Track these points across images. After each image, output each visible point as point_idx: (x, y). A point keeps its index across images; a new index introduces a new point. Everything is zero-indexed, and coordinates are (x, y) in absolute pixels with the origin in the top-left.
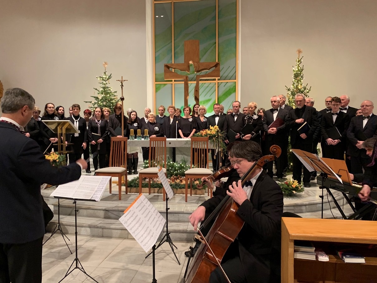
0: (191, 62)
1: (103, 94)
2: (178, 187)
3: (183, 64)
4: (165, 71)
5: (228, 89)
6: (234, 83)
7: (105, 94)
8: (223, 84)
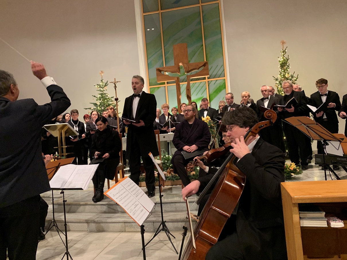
0: (181, 64)
1: (101, 100)
2: (175, 179)
3: (173, 66)
4: (157, 75)
5: (218, 86)
6: (223, 80)
7: (103, 100)
8: (213, 82)
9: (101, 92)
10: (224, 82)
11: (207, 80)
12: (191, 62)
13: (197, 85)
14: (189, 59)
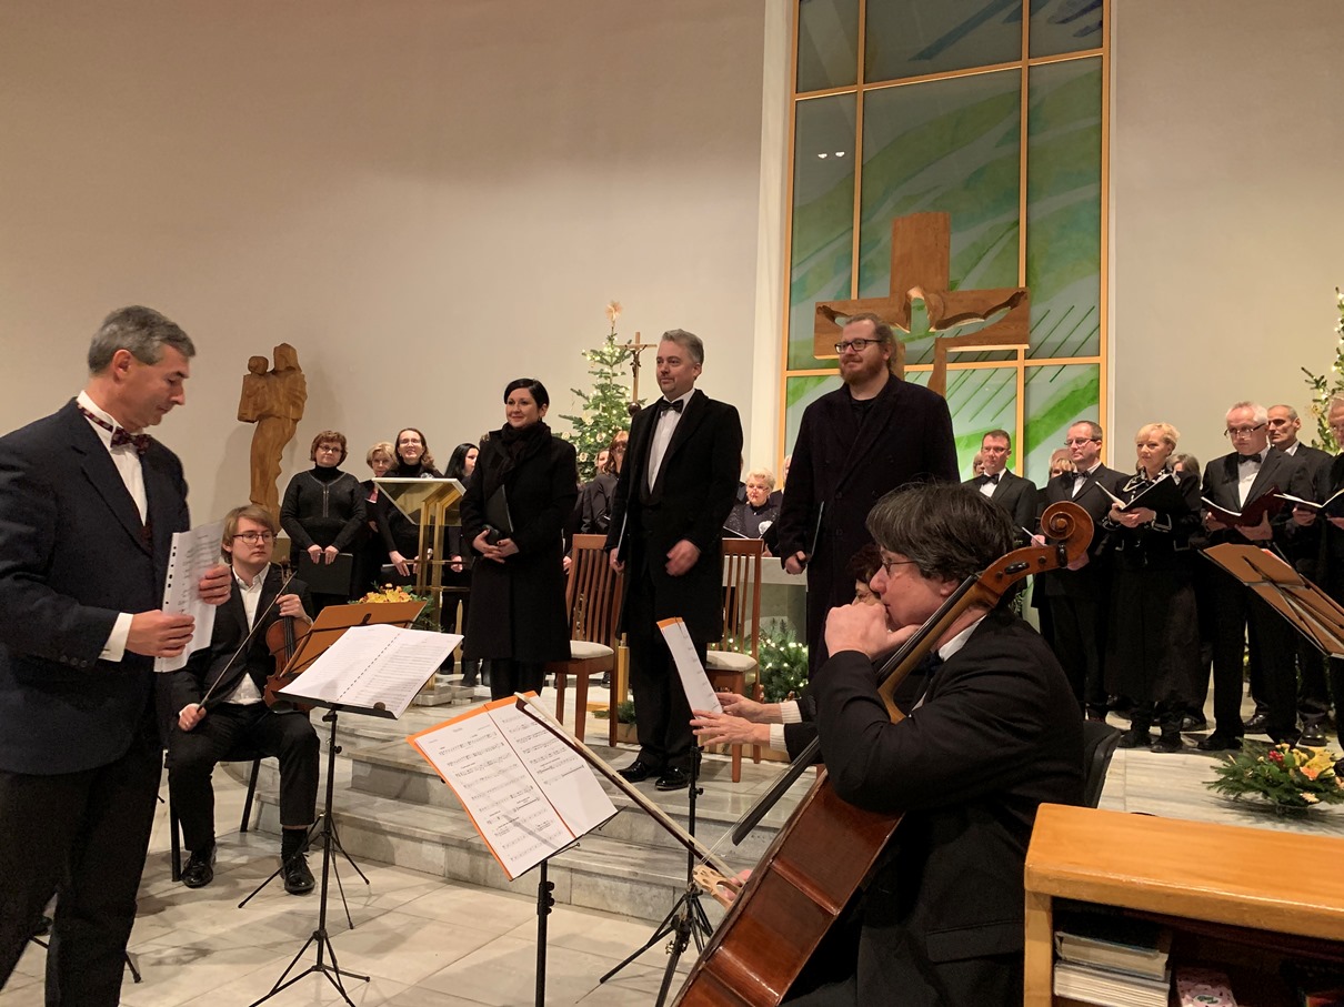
0: (915, 293)
1: (598, 408)
3: (885, 299)
4: (818, 328)
5: (1066, 392)
6: (1091, 369)
7: (604, 410)
8: (1048, 374)
9: (603, 381)
10: (1093, 375)
11: (1020, 363)
12: (962, 288)
13: (976, 379)
14: (954, 275)
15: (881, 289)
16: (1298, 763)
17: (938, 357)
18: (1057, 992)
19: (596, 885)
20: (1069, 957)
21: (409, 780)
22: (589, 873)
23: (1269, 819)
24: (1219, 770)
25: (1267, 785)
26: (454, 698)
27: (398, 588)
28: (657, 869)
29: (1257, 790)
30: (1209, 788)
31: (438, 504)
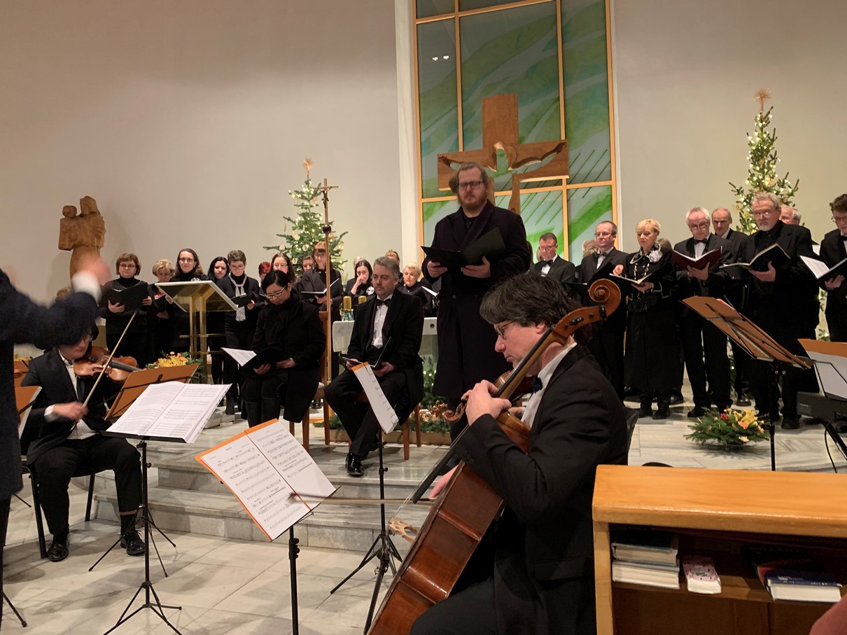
0: (498, 146)
1: (302, 229)
3: (480, 150)
4: (440, 171)
5: (592, 204)
6: (607, 189)
7: (306, 229)
8: (580, 193)
10: (608, 193)
11: (564, 187)
12: (526, 142)
13: (538, 199)
14: (521, 133)
15: (477, 144)
16: (737, 420)
17: (515, 186)
18: (614, 579)
19: (324, 533)
20: (620, 557)
21: (196, 478)
22: (318, 526)
23: (722, 454)
24: (693, 428)
25: (720, 433)
26: (222, 422)
27: (179, 354)
28: (361, 519)
29: (715, 437)
30: (687, 439)
31: (201, 298)
